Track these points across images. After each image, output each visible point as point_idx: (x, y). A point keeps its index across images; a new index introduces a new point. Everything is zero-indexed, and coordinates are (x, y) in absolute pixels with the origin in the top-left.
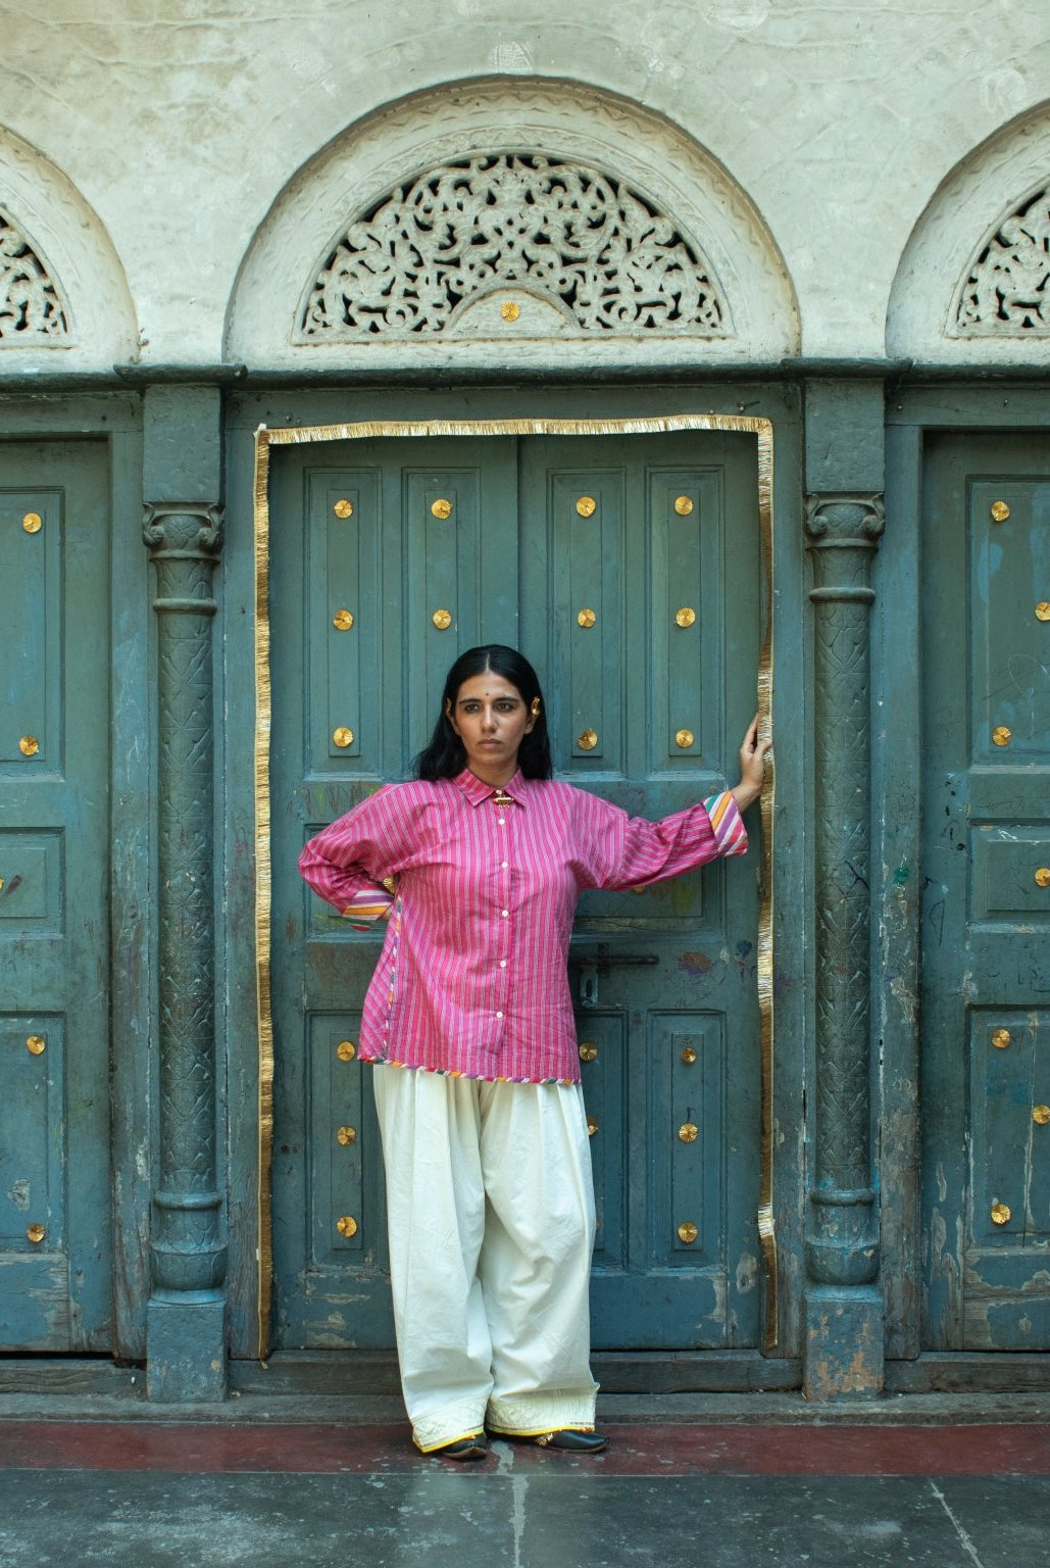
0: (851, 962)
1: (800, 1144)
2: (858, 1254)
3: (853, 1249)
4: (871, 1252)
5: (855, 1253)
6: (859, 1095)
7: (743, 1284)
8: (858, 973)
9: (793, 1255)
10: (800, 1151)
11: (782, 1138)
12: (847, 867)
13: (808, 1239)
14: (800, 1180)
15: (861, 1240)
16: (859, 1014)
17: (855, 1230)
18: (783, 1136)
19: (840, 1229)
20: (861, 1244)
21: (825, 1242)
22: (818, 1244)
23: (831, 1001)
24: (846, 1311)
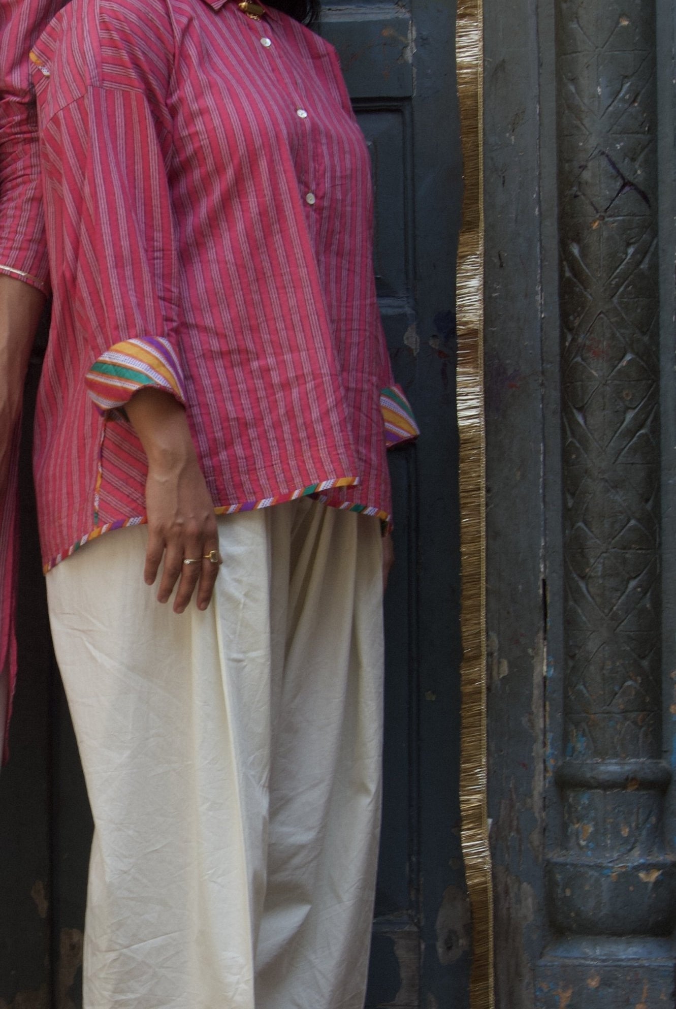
0: (613, 336)
1: (537, 679)
2: (629, 876)
3: (618, 867)
4: (655, 875)
5: (622, 875)
6: (632, 584)
7: (449, 948)
8: (629, 357)
9: (525, 885)
10: (537, 692)
11: (505, 669)
12: (604, 162)
13: (550, 856)
14: (538, 748)
15: (636, 852)
16: (630, 433)
17: (625, 832)
18: (505, 663)
19: (596, 831)
20: (637, 857)
21: (570, 857)
22: (561, 860)
23: (580, 409)
24: (606, 982)
